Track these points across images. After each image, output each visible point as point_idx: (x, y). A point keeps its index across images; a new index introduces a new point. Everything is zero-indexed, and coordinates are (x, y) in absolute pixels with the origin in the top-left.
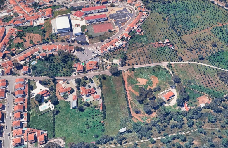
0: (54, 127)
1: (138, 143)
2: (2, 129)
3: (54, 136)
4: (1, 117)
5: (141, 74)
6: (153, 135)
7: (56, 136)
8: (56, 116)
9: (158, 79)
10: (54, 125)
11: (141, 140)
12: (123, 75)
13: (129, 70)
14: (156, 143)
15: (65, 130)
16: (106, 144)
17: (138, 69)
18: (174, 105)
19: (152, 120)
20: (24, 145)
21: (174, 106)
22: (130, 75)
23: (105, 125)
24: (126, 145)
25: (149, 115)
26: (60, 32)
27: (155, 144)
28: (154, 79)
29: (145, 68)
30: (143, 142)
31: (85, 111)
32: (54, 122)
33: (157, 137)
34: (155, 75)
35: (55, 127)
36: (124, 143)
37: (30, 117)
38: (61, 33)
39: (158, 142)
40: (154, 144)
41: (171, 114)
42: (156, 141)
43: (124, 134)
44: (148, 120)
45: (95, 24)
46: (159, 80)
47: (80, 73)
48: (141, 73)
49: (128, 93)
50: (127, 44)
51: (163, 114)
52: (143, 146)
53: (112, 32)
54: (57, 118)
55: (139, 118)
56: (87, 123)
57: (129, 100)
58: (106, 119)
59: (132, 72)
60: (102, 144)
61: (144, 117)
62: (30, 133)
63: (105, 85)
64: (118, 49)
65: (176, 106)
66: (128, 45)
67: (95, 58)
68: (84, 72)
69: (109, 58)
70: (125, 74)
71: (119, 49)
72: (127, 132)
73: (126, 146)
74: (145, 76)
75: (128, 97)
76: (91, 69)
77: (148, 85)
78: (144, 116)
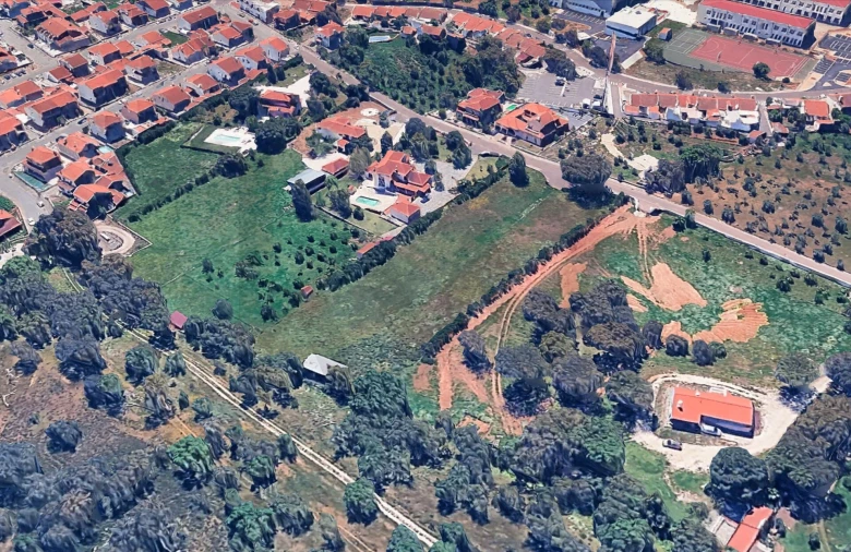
0: (169, 200)
1: (303, 457)
2: (69, 118)
3: (133, 219)
4: (105, 86)
5: (700, 264)
6: (404, 489)
7: (137, 223)
8: (219, 178)
9: (764, 327)
10: (178, 196)
11: (334, 460)
12: (611, 219)
13: (659, 217)
14: (363, 531)
15: (182, 228)
16: (206, 361)
17: (710, 236)
18: (694, 469)
19: (492, 437)
20: (45, 183)
21: (685, 480)
22: (643, 234)
23: (303, 306)
24: (254, 423)
25: (512, 411)
26: (571, 7)
27: (355, 525)
28: (739, 317)
29: (749, 253)
30: (325, 474)
31: (313, 222)
32: (189, 188)
33: (410, 512)
34: (766, 306)
35: (174, 202)
36: (259, 411)
37: (160, 135)
38: (571, 10)
39: (378, 532)
40: (352, 520)
41: (605, 483)
42: (380, 520)
43: (310, 385)
44: (477, 422)
45: (731, 34)
46: (760, 333)
47: (460, 123)
48: (707, 258)
49: (534, 277)
50: (778, 140)
51: (559, 445)
52: (304, 484)
53: (769, 80)
54: (215, 185)
55: (449, 386)
56: (263, 259)
57: (505, 297)
58: (333, 294)
59: (670, 232)
60: (196, 349)
61: (475, 397)
62: (100, 166)
63: (492, 198)
64: (714, 136)
65: (693, 484)
66: (781, 144)
67: (582, 113)
68: (479, 127)
69: (631, 138)
70: (622, 218)
71: (718, 133)
72: (326, 386)
73: (251, 427)
74: (710, 282)
75: (517, 289)
76: (514, 128)
77: (674, 319)
78: (483, 398)
